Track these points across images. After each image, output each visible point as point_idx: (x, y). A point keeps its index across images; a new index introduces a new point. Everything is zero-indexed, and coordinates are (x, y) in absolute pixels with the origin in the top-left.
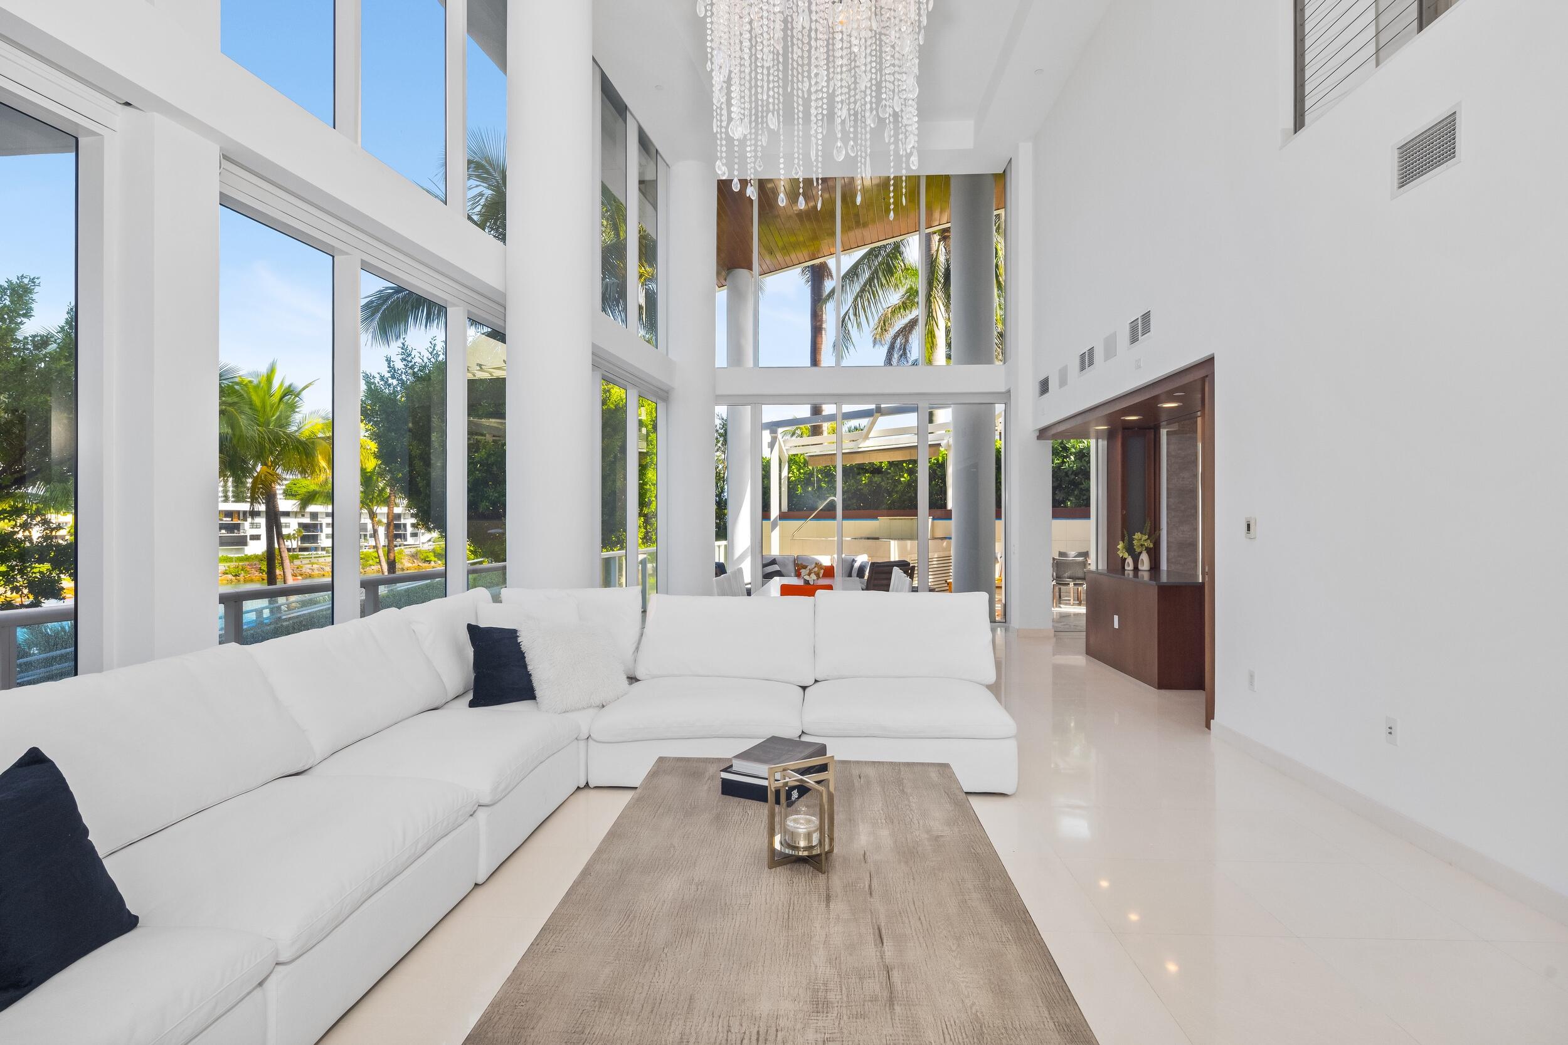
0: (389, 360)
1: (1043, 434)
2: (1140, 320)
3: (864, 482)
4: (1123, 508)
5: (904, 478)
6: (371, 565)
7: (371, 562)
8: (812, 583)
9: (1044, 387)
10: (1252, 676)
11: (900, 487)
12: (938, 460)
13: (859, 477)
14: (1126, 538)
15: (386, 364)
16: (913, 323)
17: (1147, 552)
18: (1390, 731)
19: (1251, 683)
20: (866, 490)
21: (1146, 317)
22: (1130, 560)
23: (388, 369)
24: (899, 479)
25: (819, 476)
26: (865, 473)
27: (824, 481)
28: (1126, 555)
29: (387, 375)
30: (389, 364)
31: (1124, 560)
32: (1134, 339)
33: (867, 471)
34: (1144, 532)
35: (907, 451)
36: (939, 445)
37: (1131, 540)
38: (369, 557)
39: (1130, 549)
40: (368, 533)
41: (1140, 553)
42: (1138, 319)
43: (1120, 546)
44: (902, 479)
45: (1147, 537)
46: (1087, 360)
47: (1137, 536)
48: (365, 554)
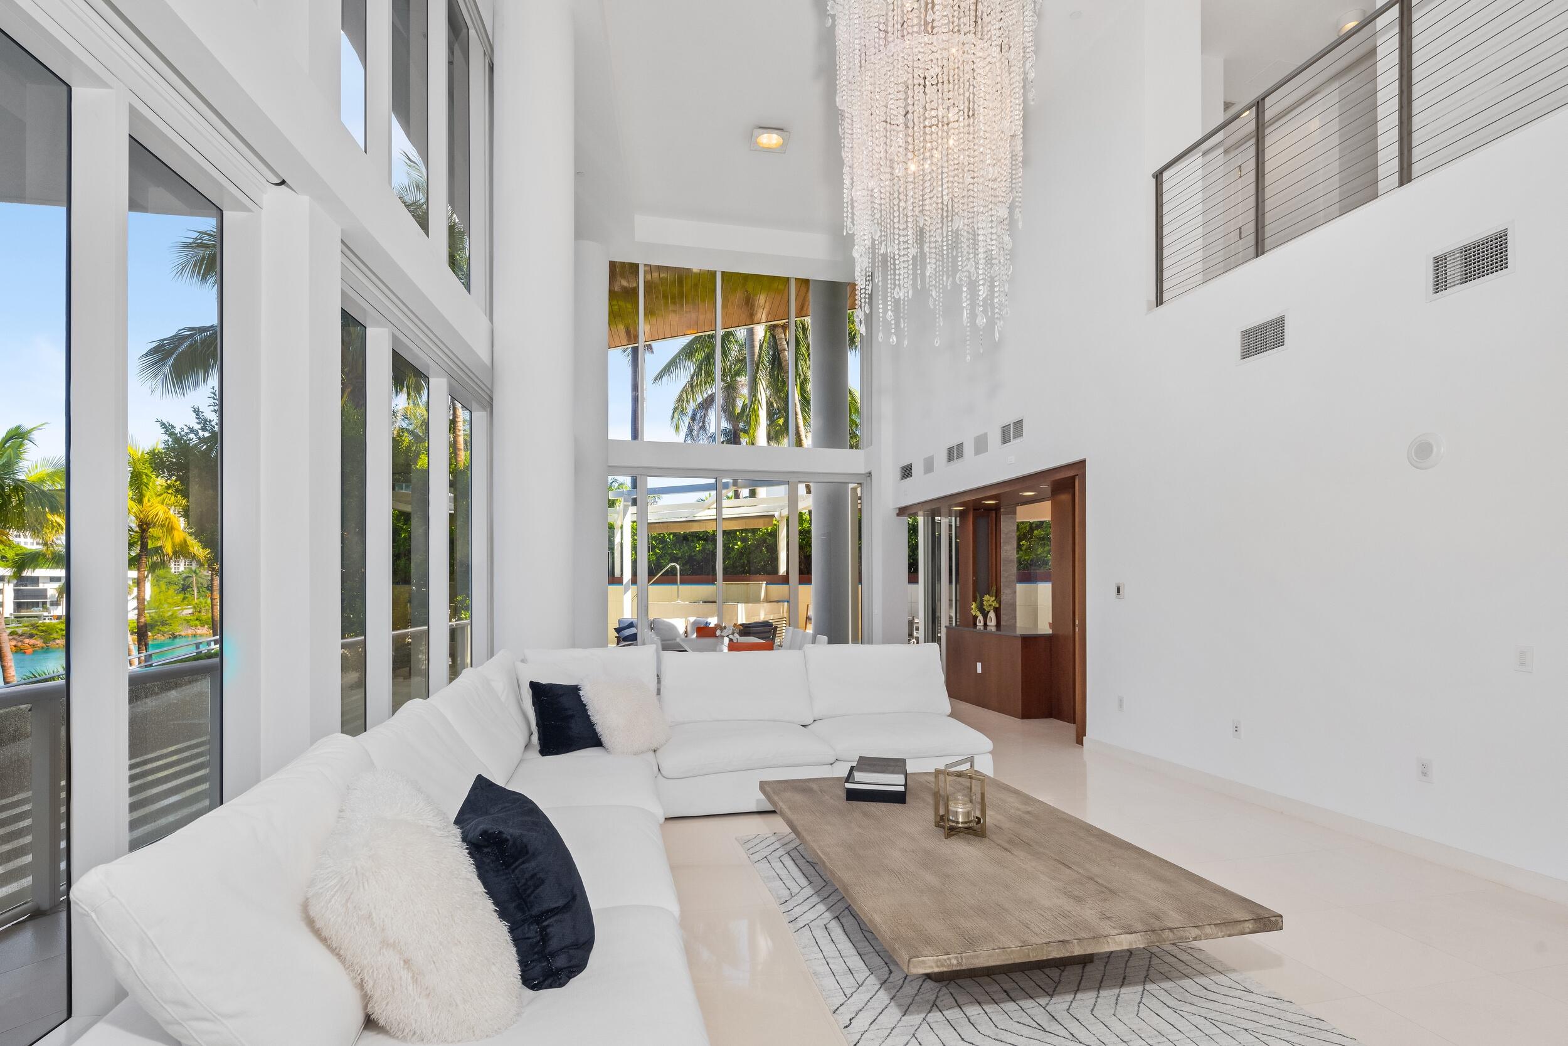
0: (197, 412)
1: (902, 511)
2: (1012, 426)
3: (697, 549)
4: (974, 576)
5: (738, 545)
6: (55, 639)
7: (55, 635)
8: (735, 641)
9: (907, 472)
10: (1121, 701)
11: (733, 554)
12: (767, 531)
13: (692, 544)
14: (978, 599)
15: (194, 415)
16: (709, 402)
17: (994, 611)
18: (1236, 729)
19: (1121, 706)
20: (699, 557)
21: (1019, 424)
22: (980, 618)
23: (198, 421)
24: (733, 547)
25: (654, 542)
26: (699, 540)
27: (658, 547)
28: (978, 614)
29: (197, 427)
30: (198, 415)
31: (975, 617)
32: (1005, 440)
33: (700, 539)
34: (991, 594)
35: (743, 521)
36: (773, 516)
37: (982, 601)
38: (53, 630)
39: (981, 609)
40: (48, 600)
41: (988, 612)
42: (1010, 425)
43: (974, 606)
44: (736, 547)
45: (994, 598)
46: (955, 453)
47: (986, 597)
48: (48, 626)
